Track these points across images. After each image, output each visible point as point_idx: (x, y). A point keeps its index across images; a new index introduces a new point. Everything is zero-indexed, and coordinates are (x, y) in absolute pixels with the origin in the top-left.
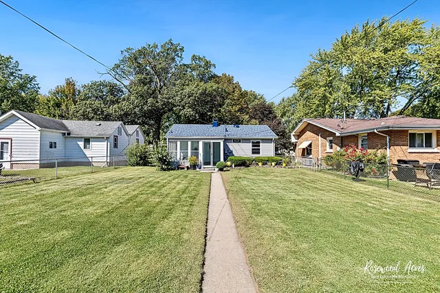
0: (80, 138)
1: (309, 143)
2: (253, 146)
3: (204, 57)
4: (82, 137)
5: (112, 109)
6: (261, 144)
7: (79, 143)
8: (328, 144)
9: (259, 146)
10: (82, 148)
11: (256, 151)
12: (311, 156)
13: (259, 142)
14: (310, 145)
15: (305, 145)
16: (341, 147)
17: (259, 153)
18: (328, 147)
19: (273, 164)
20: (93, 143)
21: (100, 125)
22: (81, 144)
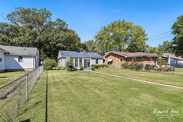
0: (16, 56)
1: (112, 59)
2: (96, 61)
3: (63, 20)
4: (17, 56)
5: (15, 40)
6: (99, 60)
7: (15, 59)
8: (120, 60)
9: (98, 61)
10: (18, 61)
11: (97, 63)
12: (112, 64)
13: (98, 59)
14: (112, 61)
15: (110, 60)
16: (126, 61)
17: (98, 63)
18: (120, 61)
19: (106, 67)
20: (24, 59)
21: (25, 49)
22: (17, 59)
